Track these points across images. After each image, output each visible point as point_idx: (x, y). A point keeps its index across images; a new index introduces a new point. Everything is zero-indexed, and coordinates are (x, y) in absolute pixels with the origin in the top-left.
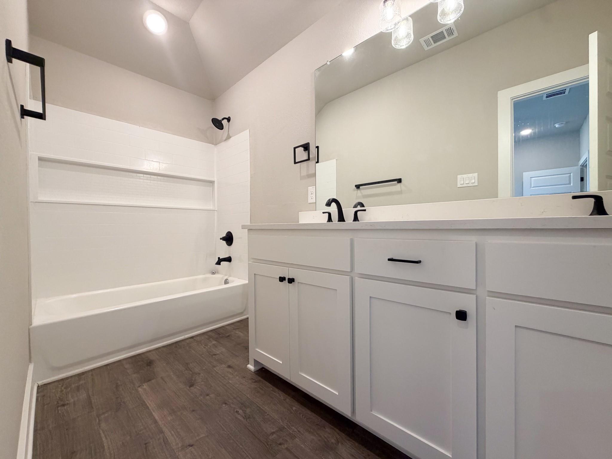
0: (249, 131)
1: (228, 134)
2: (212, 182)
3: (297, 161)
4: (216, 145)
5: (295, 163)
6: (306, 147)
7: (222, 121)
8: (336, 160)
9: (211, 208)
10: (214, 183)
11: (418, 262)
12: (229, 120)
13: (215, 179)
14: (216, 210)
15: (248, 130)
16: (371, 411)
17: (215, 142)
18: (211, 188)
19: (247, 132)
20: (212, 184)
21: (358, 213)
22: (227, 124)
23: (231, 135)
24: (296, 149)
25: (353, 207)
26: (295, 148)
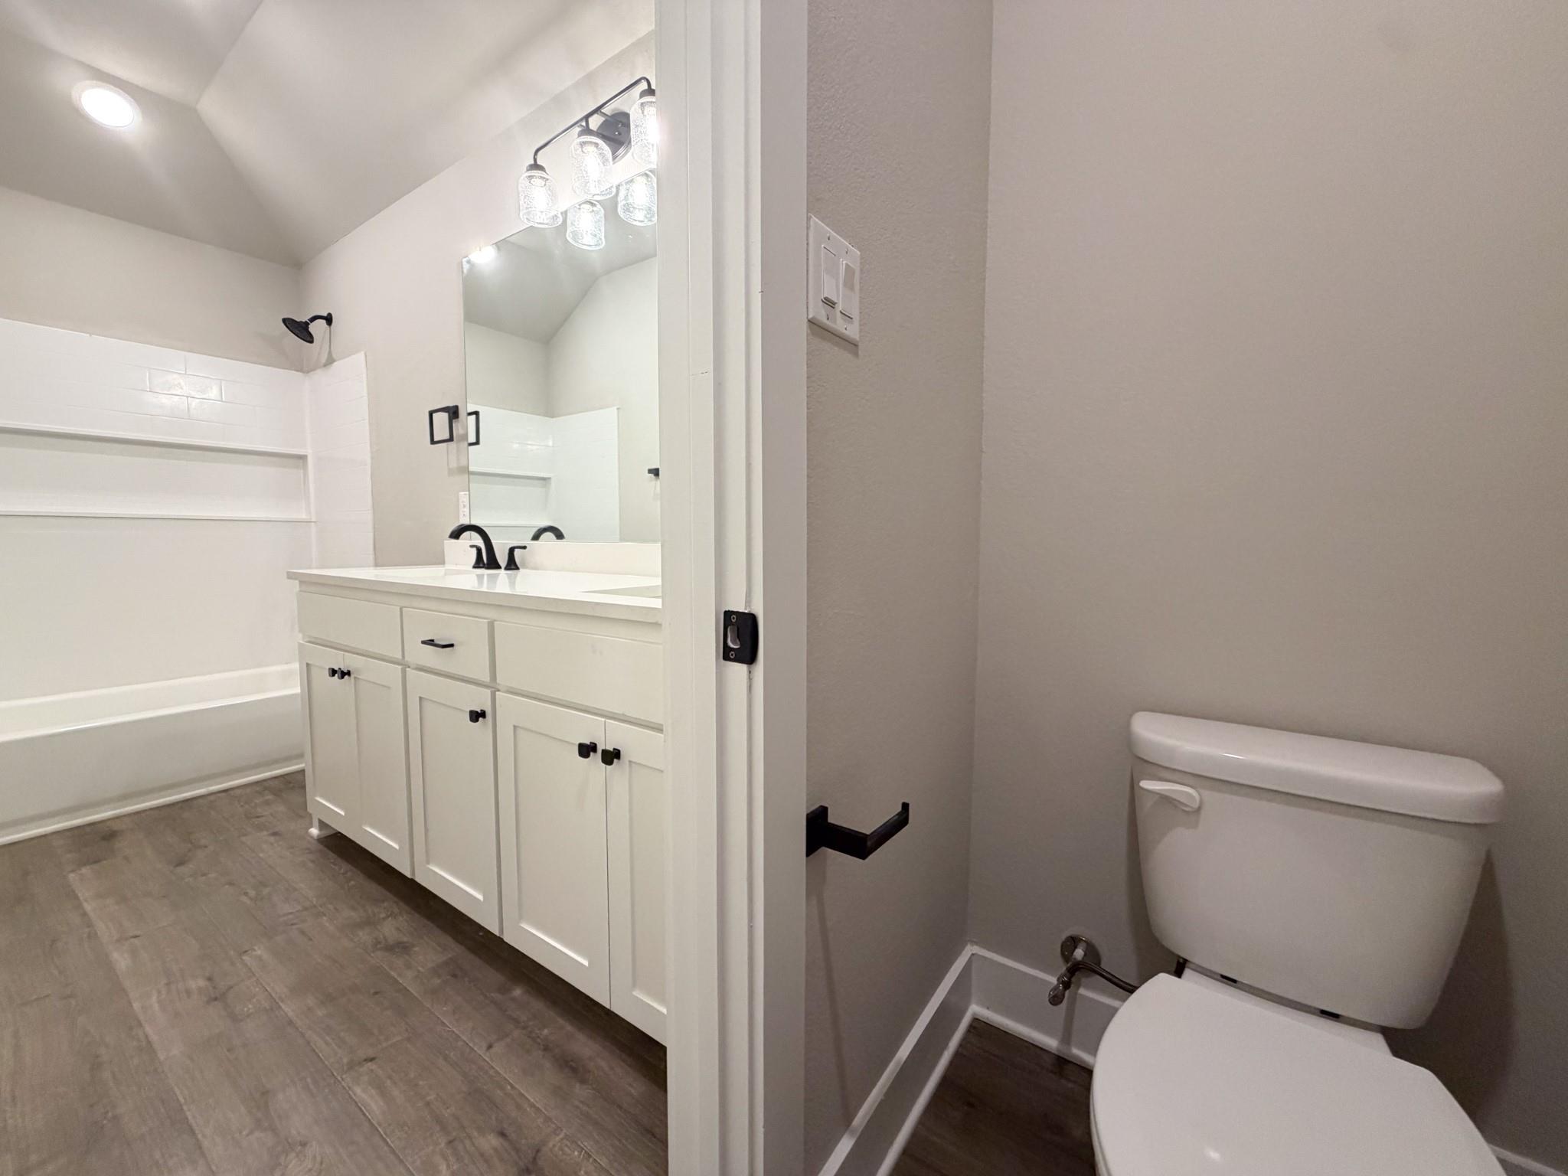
0: (363, 355)
1: (330, 353)
2: (303, 458)
3: (436, 439)
4: (308, 372)
5: (433, 442)
6: (453, 413)
7: (309, 324)
8: (618, 409)
9: (303, 516)
10: (307, 461)
11: (452, 645)
12: (329, 319)
13: (308, 451)
14: (313, 520)
15: (363, 353)
16: (428, 862)
17: (303, 367)
18: (302, 471)
19: (361, 356)
20: (301, 461)
21: (516, 551)
22: (325, 332)
23: (334, 356)
24: (434, 415)
25: (531, 536)
26: (431, 414)
